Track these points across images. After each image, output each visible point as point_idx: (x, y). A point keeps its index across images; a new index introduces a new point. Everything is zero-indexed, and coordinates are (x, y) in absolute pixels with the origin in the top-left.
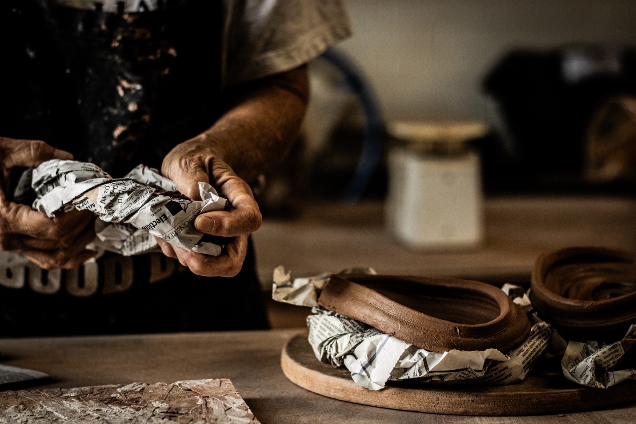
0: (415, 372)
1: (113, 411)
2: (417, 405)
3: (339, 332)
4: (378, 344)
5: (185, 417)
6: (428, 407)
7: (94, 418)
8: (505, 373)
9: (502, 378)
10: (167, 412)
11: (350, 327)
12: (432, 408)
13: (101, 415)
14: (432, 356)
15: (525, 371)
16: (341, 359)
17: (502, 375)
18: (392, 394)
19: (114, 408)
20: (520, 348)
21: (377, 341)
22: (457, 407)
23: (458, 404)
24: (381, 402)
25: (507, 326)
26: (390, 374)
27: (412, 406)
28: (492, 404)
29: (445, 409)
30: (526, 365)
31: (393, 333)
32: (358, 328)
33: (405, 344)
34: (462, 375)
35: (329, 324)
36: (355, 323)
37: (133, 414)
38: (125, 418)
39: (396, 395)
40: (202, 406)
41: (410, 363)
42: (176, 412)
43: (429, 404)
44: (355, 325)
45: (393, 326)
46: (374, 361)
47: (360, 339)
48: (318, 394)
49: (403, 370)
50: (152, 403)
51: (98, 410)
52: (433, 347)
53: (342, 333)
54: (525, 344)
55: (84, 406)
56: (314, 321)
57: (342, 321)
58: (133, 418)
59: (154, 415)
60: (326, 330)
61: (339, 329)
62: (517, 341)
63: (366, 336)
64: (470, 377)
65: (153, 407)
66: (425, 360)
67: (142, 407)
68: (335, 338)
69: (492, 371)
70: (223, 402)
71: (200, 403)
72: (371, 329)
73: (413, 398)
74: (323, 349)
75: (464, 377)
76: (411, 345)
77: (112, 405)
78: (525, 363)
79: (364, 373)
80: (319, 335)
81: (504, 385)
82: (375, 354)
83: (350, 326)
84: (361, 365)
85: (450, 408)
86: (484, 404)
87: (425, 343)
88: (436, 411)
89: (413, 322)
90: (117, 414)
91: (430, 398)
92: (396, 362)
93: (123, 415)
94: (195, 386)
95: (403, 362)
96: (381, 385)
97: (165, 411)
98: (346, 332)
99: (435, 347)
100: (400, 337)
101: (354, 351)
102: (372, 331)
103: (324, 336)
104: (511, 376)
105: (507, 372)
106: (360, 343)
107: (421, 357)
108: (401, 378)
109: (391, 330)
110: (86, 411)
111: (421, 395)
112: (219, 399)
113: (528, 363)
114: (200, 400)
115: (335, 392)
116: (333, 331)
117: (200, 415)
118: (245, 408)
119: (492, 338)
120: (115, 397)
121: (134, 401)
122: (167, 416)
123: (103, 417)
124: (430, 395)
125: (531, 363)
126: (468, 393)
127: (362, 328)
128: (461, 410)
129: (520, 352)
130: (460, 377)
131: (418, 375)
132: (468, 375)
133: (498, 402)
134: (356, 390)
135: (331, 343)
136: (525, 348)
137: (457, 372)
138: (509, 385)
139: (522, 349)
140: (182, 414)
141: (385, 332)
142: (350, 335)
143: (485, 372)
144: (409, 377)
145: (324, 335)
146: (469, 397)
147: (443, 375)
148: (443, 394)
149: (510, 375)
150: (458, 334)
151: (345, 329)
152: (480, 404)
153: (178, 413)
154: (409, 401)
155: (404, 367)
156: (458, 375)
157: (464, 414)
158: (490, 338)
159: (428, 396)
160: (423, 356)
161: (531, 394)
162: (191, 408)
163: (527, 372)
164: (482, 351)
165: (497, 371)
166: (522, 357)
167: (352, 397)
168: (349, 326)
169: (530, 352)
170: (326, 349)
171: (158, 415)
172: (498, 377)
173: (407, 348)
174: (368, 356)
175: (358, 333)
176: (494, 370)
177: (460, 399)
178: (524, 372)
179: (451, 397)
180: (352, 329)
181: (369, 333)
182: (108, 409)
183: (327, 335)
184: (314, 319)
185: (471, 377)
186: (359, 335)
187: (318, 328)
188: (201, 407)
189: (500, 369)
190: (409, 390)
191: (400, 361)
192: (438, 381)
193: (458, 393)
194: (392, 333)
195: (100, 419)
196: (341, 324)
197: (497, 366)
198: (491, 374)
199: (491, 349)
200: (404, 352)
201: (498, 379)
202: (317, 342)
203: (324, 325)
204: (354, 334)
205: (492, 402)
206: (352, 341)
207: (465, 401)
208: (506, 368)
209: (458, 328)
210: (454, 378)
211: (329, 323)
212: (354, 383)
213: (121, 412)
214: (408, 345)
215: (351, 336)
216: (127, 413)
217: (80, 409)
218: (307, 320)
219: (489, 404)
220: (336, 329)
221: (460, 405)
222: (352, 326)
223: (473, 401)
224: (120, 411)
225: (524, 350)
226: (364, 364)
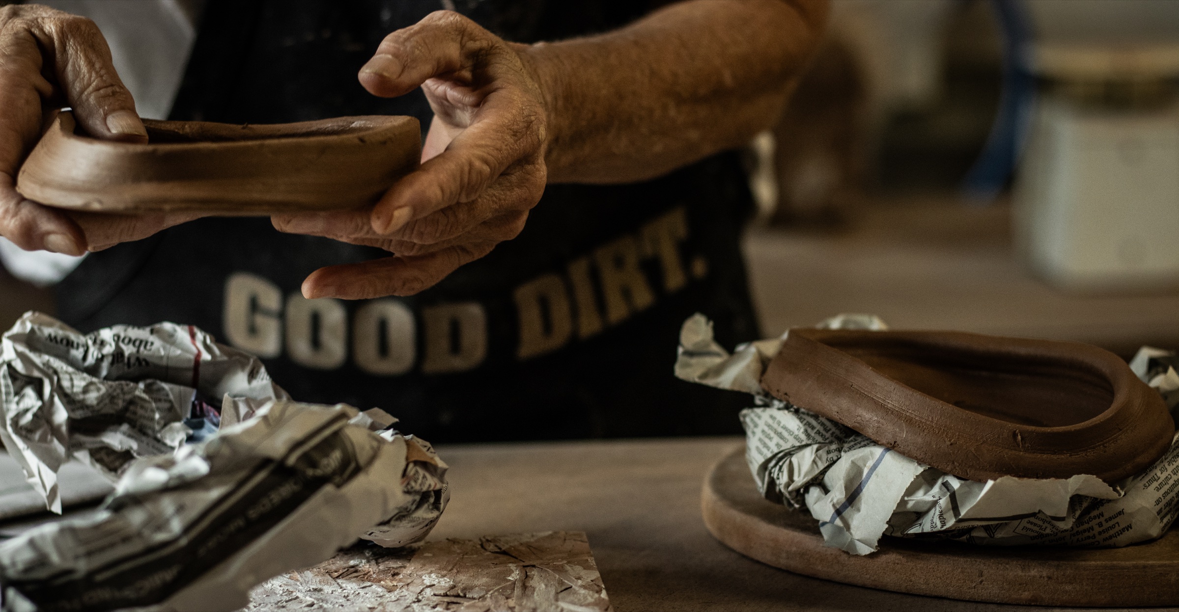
0: (934, 520)
1: (344, 591)
2: (941, 584)
3: (797, 442)
4: (865, 466)
5: (477, 605)
6: (962, 588)
7: (304, 605)
8: (1118, 523)
9: (1112, 532)
10: (446, 595)
11: (818, 433)
12: (970, 591)
13: (318, 600)
14: (967, 489)
15: (1162, 519)
16: (800, 494)
17: (1113, 527)
18: (894, 564)
19: (347, 587)
20: (1152, 474)
21: (865, 460)
22: (1018, 590)
23: (1020, 584)
24: (873, 578)
25: (1121, 430)
26: (887, 523)
27: (931, 585)
28: (1087, 585)
29: (996, 593)
30: (1163, 507)
31: (893, 443)
32: (832, 434)
33: (916, 464)
34: (1029, 526)
35: (779, 425)
36: (828, 423)
37: (379, 599)
38: (362, 605)
39: (901, 564)
40: (515, 584)
41: (926, 502)
42: (462, 594)
43: (964, 583)
44: (828, 429)
45: (891, 430)
46: (857, 498)
47: (833, 456)
48: (758, 562)
49: (914, 517)
50: (424, 577)
51: (315, 590)
52: (970, 472)
53: (801, 443)
54: (1162, 465)
55: (292, 582)
56: (752, 420)
57: (802, 420)
58: (376, 606)
59: (419, 601)
60: (772, 438)
61: (797, 435)
62: (1141, 459)
63: (847, 450)
64: (1044, 531)
65: (423, 584)
66: (953, 497)
67: (401, 584)
68: (789, 454)
69: (1091, 519)
70: (557, 576)
71: (513, 577)
72: (856, 436)
73: (934, 571)
74: (767, 473)
75: (1032, 531)
76: (927, 467)
77: (344, 581)
78: (1161, 505)
79: (838, 522)
80: (761, 446)
81: (1115, 547)
82: (861, 483)
83: (818, 430)
84: (834, 505)
85: (1004, 591)
86: (1072, 584)
87: (953, 463)
88: (979, 596)
89: (932, 422)
90: (349, 598)
91: (966, 571)
92: (899, 501)
93: (361, 600)
94: (516, 543)
95: (911, 500)
96: (870, 545)
97: (442, 592)
98: (809, 442)
99: (973, 471)
100: (906, 452)
101: (824, 477)
102: (859, 439)
103: (768, 450)
104: (1131, 528)
105: (1123, 522)
106: (834, 462)
107: (946, 490)
108: (909, 532)
109: (888, 438)
110: (292, 592)
111: (950, 565)
112: (553, 570)
113: (1168, 504)
114: (515, 573)
115: (788, 558)
116: (786, 438)
117: (506, 601)
118: (596, 588)
119: (1088, 454)
120: (357, 565)
121: (389, 573)
122: (444, 602)
123: (321, 604)
124: (965, 566)
125: (1174, 503)
126: (1040, 562)
127: (841, 433)
128: (1026, 595)
129: (1150, 482)
130: (1025, 531)
131: (939, 525)
132: (1040, 526)
133: (1099, 580)
134: (826, 555)
135: (781, 464)
136: (1162, 473)
137: (1020, 520)
138: (1127, 546)
139: (1155, 476)
140: (473, 599)
141: (878, 441)
142: (815, 447)
143: (1074, 520)
144: (923, 529)
145: (768, 448)
146: (1042, 570)
147: (992, 525)
148: (991, 564)
149: (1129, 527)
150: (1019, 446)
151: (808, 436)
152: (1064, 584)
153: (465, 596)
154: (925, 576)
155: (914, 510)
156: (1021, 527)
157: (1033, 604)
158: (1084, 454)
159: (962, 568)
160: (950, 488)
161: (1165, 564)
162: (494, 587)
163: (1165, 520)
164: (1064, 480)
165: (1102, 519)
166: (1156, 490)
167: (819, 568)
168: (815, 431)
169: (1171, 482)
170: (772, 475)
171: (428, 599)
172: (1104, 531)
173: (919, 472)
174: (846, 488)
175: (831, 443)
176: (1095, 517)
177: (1023, 574)
178: (1159, 521)
179: (1007, 569)
180: (822, 435)
181: (852, 443)
182: (334, 589)
183: (773, 446)
184: (752, 415)
185: (1048, 531)
186: (834, 447)
187: (759, 434)
188: (513, 586)
189: (1107, 516)
190: (925, 555)
191: (906, 498)
192: (983, 538)
193: (1020, 562)
194: (891, 444)
195: (315, 606)
196: (801, 425)
197: (1101, 509)
198: (1090, 525)
199: (1083, 475)
200: (913, 480)
201: (1106, 535)
202: (756, 461)
203: (769, 429)
204: (823, 445)
205: (1088, 579)
206: (820, 459)
207: (1034, 577)
208: (1121, 513)
209: (1019, 434)
210: (1014, 531)
211: (779, 423)
212: (824, 540)
213: (359, 593)
214: (921, 467)
215: (817, 450)
216: (369, 596)
217: (282, 588)
218: (742, 419)
219: (1082, 585)
220: (791, 435)
221: (1024, 585)
222: (822, 430)
223: (1049, 578)
224: (357, 593)
225: (1159, 478)
226: (838, 503)
